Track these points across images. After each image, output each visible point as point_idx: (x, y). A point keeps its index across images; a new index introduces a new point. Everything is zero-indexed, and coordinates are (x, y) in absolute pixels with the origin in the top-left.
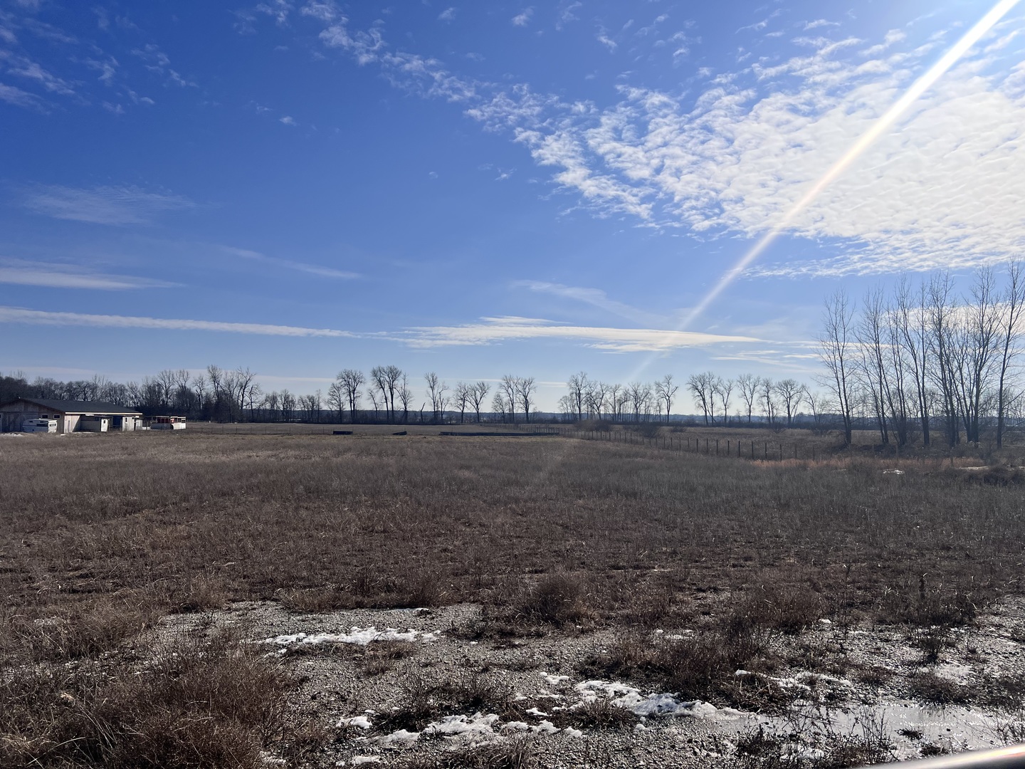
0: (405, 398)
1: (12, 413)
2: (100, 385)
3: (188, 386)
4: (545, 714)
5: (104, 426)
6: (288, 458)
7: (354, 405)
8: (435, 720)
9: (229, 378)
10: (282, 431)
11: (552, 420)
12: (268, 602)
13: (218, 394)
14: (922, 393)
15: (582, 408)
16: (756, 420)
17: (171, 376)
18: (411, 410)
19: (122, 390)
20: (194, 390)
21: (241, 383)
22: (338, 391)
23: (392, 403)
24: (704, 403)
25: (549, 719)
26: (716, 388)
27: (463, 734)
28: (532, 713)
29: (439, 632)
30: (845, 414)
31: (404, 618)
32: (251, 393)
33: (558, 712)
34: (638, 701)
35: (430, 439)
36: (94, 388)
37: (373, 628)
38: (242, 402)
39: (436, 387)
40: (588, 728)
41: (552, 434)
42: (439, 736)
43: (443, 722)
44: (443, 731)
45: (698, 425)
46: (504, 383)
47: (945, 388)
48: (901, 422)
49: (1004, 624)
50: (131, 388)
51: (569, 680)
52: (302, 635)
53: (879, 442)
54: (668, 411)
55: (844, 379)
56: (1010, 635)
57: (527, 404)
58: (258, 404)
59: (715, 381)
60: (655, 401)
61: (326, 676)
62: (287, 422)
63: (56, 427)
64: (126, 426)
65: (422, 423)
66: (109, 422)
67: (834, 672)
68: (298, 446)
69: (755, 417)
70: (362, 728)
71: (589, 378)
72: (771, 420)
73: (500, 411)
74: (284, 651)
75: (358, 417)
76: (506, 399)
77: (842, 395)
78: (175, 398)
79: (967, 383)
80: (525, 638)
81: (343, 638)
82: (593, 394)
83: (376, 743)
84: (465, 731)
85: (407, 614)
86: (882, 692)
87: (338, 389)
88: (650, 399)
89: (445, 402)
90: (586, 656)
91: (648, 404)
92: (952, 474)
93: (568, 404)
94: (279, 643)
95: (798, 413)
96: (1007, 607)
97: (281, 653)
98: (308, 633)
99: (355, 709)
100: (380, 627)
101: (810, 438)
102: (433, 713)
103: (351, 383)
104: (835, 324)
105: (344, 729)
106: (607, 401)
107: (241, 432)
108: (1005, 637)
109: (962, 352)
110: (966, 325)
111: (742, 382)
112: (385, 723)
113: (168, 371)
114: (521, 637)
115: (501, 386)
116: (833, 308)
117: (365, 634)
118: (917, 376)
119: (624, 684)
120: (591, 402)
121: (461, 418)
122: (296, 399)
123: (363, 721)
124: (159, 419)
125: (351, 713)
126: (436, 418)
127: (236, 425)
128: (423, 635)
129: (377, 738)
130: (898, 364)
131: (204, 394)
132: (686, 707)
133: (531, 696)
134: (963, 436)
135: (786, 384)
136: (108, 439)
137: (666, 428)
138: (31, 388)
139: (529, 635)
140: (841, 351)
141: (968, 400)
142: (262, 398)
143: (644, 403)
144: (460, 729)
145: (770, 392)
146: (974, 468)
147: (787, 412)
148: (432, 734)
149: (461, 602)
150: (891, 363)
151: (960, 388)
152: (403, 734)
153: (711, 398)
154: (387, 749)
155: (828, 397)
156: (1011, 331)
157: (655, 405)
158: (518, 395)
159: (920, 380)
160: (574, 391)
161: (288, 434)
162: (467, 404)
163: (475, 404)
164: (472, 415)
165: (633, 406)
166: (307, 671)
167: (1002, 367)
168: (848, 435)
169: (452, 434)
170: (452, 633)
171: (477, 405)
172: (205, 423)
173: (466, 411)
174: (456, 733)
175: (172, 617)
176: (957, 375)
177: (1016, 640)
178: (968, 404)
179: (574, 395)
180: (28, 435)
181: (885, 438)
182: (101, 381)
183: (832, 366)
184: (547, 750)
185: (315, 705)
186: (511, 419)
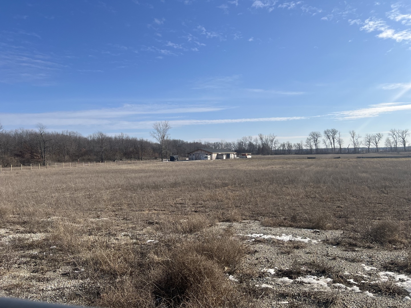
0: (340, 142)
1: (197, 153)
2: (224, 143)
3: (252, 142)
4: (356, 283)
5: (225, 158)
6: (287, 168)
7: (317, 146)
8: (302, 276)
9: (266, 138)
10: (286, 158)
12: (257, 221)
13: (263, 144)
17: (246, 139)
18: (343, 147)
19: (230, 144)
20: (254, 143)
21: (271, 140)
22: (310, 141)
23: (334, 145)
25: (357, 285)
27: (313, 284)
28: (350, 281)
29: (320, 240)
31: (306, 233)
32: (275, 143)
33: (364, 283)
35: (351, 160)
36: (222, 144)
37: (291, 235)
38: (272, 147)
39: (355, 137)
40: (377, 293)
42: (302, 283)
43: (305, 277)
44: (304, 281)
46: (391, 133)
50: (233, 144)
51: (376, 270)
52: (262, 234)
57: (404, 142)
58: (278, 148)
61: (265, 251)
62: (289, 154)
63: (210, 158)
64: (231, 157)
65: (348, 153)
66: (226, 156)
68: (292, 164)
70: (271, 274)
73: (389, 146)
74: (254, 240)
75: (319, 151)
76: (392, 140)
78: (248, 146)
80: (362, 248)
81: (278, 238)
83: (274, 281)
84: (314, 283)
85: (308, 232)
87: (310, 140)
89: (360, 143)
90: (391, 260)
94: (253, 236)
97: (252, 241)
98: (264, 234)
99: (271, 266)
100: (294, 235)
102: (302, 273)
103: (315, 137)
105: (264, 273)
107: (271, 158)
112: (281, 273)
113: (245, 137)
114: (360, 247)
115: (389, 134)
117: (287, 237)
119: (406, 276)
121: (368, 150)
122: (293, 145)
123: (272, 271)
124: (242, 154)
125: (269, 267)
126: (355, 151)
127: (270, 156)
128: (312, 240)
129: (275, 279)
131: (258, 144)
133: (352, 274)
136: (225, 162)
138: (203, 145)
139: (364, 247)
142: (279, 145)
144: (312, 282)
148: (298, 282)
149: (337, 229)
152: (286, 279)
154: (277, 284)
158: (399, 138)
161: (289, 159)
162: (371, 143)
163: (375, 144)
164: (374, 149)
166: (259, 248)
169: (363, 158)
170: (326, 242)
171: (377, 144)
172: (259, 155)
173: (370, 147)
174: (309, 283)
175: (221, 223)
180: (202, 161)
184: (351, 299)
185: (256, 262)
186: (396, 150)
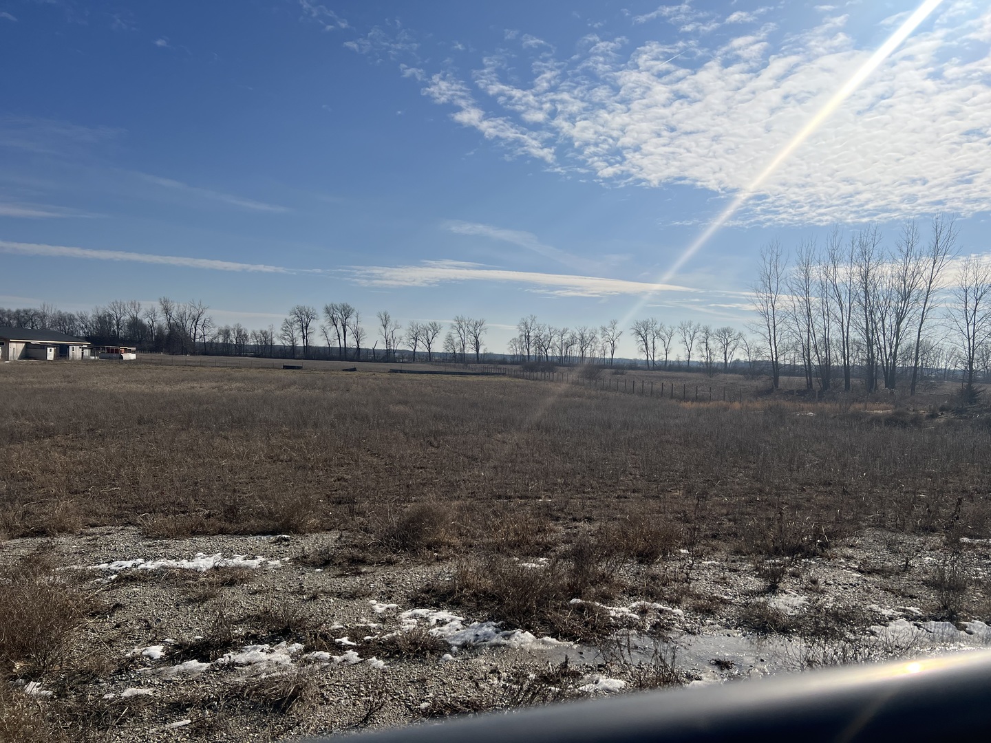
0: (357, 335)
2: (49, 314)
3: (140, 316)
4: (353, 644)
5: (51, 354)
6: (231, 390)
7: (307, 341)
8: (234, 649)
9: (181, 311)
10: (232, 364)
11: (502, 360)
12: (130, 528)
13: (170, 326)
14: (845, 343)
15: (530, 350)
16: (695, 365)
17: (122, 307)
18: (363, 347)
19: (72, 319)
20: (146, 321)
21: (194, 316)
22: (291, 326)
23: (345, 340)
24: (647, 348)
25: (355, 649)
26: (658, 334)
27: (257, 664)
28: (341, 642)
29: (287, 559)
30: (774, 360)
31: (258, 545)
32: (203, 326)
33: (368, 642)
34: (458, 630)
35: (378, 375)
36: (43, 317)
37: (220, 554)
38: (195, 334)
39: (388, 327)
40: (393, 658)
41: (499, 374)
42: (231, 667)
43: (242, 652)
44: (236, 661)
45: (639, 369)
46: (455, 323)
47: (868, 337)
48: (826, 369)
49: (855, 556)
50: (81, 318)
51: (397, 608)
52: (140, 560)
53: (804, 387)
54: (612, 355)
55: (774, 327)
56: (857, 567)
57: (477, 345)
58: (211, 337)
59: (658, 326)
60: (600, 345)
61: (144, 603)
62: (240, 355)
64: (73, 355)
65: (374, 360)
66: (55, 351)
67: (670, 602)
68: (243, 379)
69: (694, 362)
70: (151, 658)
71: (539, 321)
72: (709, 365)
73: (451, 351)
74: (114, 577)
75: (311, 353)
76: (457, 339)
77: (773, 343)
78: (126, 329)
79: (888, 334)
80: (375, 565)
81: (185, 564)
82: (542, 337)
84: (260, 662)
85: (263, 541)
86: (709, 621)
87: (291, 324)
88: (596, 343)
89: (398, 340)
90: (426, 583)
91: (593, 347)
92: (857, 416)
93: (517, 346)
94: (113, 568)
95: (734, 359)
96: (863, 540)
97: (110, 579)
98: (147, 559)
99: (155, 638)
100: (227, 554)
101: (740, 383)
102: (235, 643)
103: (304, 319)
104: (769, 274)
105: (132, 661)
106: (555, 344)
107: (190, 364)
108: (852, 568)
109: (886, 304)
110: (891, 279)
111: (683, 328)
112: (179, 653)
113: (119, 301)
114: (371, 564)
115: (453, 326)
116: (768, 259)
117: (208, 561)
118: (842, 326)
119: (451, 613)
120: (540, 344)
121: (413, 357)
122: (249, 334)
123: (157, 651)
124: (108, 349)
125: (150, 642)
126: (388, 356)
127: (189, 357)
128: (269, 562)
129: (162, 669)
130: (826, 314)
131: (156, 325)
132: (504, 637)
133: (348, 625)
134: (881, 384)
135: (725, 331)
136: (52, 367)
137: (608, 370)
139: (379, 563)
140: (773, 299)
141: (888, 350)
142: (215, 331)
143: (589, 346)
144: (256, 659)
145: (709, 338)
146: (879, 411)
147: (724, 357)
148: (223, 665)
149: (329, 530)
150: (820, 312)
151: (881, 338)
152: (194, 664)
153: (654, 342)
154: (167, 682)
155: (759, 344)
156: (931, 285)
157: (600, 348)
158: (469, 336)
159: (845, 329)
160: (524, 333)
161: (238, 367)
162: (419, 343)
163: (426, 343)
164: (424, 354)
165: (579, 349)
166: (127, 598)
167: (920, 319)
168: (776, 381)
169: (401, 372)
170: (301, 560)
171: (429, 344)
172: (157, 355)
173: (418, 350)
174: (249, 664)
175: (17, 541)
176: (880, 325)
177: (861, 572)
178: (888, 353)
179: (523, 337)
181: (810, 384)
182: (50, 310)
183: (765, 314)
184: (338, 681)
185: (115, 633)
186: (461, 359)
